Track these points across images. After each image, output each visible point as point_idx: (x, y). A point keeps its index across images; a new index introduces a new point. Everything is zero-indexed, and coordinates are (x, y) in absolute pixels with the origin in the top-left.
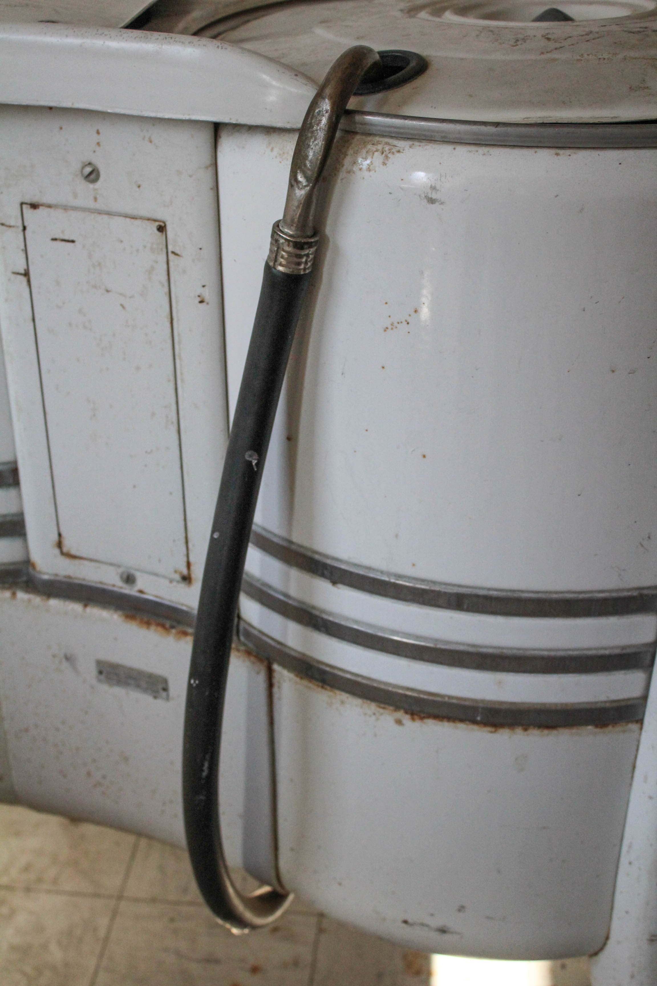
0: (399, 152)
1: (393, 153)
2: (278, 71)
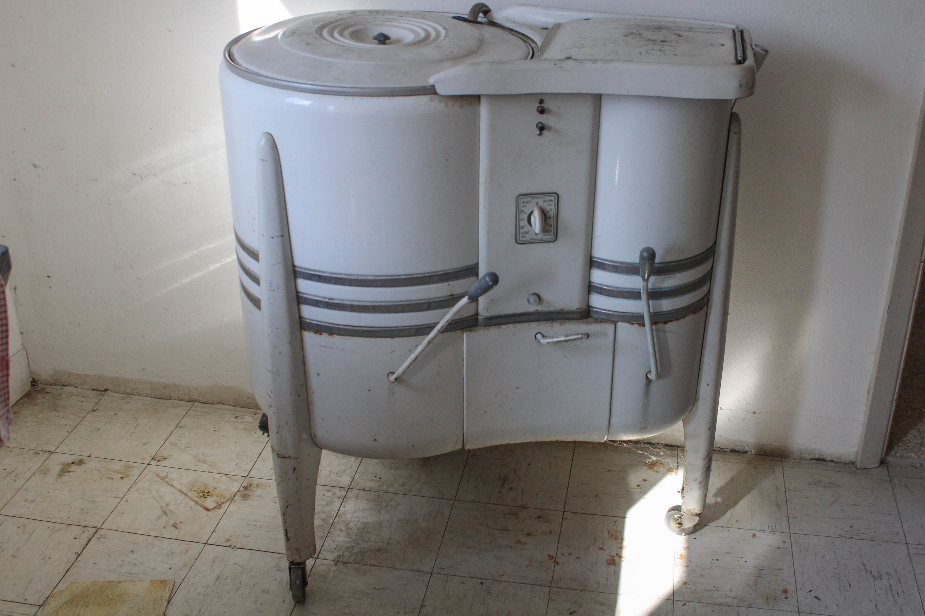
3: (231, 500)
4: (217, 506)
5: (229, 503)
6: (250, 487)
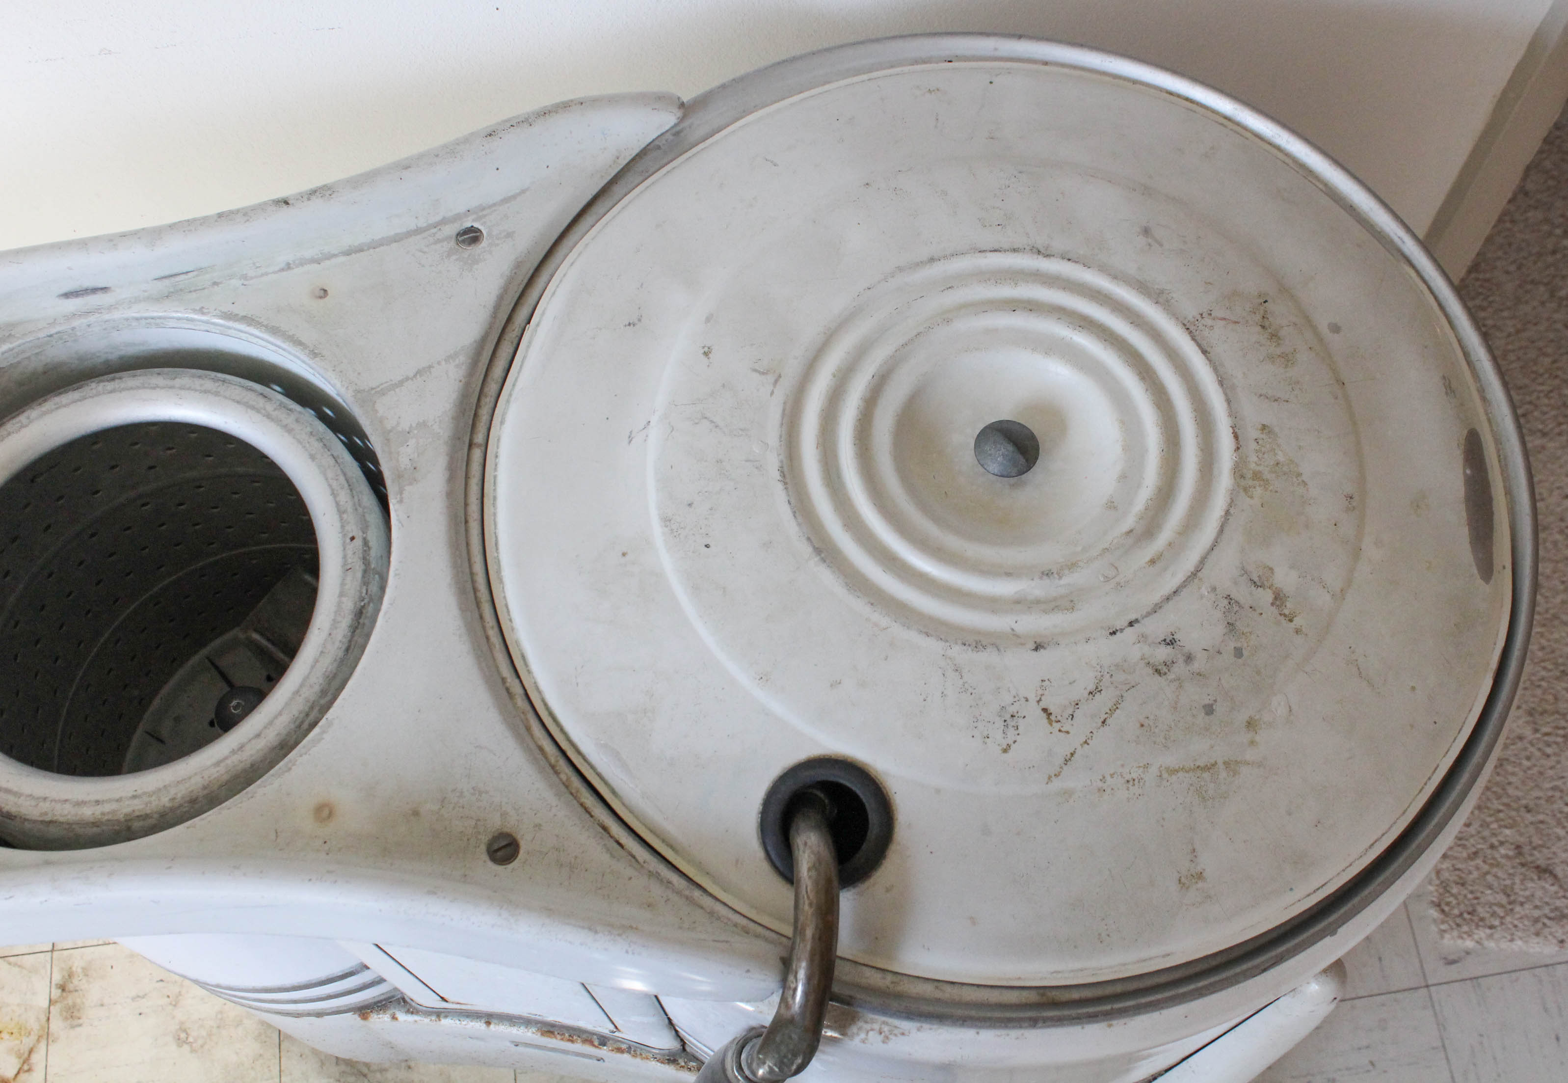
0: (903, 1034)
1: (896, 1035)
2: (722, 972)
3: (45, 1037)
4: (23, 1065)
5: (43, 1045)
6: (72, 983)
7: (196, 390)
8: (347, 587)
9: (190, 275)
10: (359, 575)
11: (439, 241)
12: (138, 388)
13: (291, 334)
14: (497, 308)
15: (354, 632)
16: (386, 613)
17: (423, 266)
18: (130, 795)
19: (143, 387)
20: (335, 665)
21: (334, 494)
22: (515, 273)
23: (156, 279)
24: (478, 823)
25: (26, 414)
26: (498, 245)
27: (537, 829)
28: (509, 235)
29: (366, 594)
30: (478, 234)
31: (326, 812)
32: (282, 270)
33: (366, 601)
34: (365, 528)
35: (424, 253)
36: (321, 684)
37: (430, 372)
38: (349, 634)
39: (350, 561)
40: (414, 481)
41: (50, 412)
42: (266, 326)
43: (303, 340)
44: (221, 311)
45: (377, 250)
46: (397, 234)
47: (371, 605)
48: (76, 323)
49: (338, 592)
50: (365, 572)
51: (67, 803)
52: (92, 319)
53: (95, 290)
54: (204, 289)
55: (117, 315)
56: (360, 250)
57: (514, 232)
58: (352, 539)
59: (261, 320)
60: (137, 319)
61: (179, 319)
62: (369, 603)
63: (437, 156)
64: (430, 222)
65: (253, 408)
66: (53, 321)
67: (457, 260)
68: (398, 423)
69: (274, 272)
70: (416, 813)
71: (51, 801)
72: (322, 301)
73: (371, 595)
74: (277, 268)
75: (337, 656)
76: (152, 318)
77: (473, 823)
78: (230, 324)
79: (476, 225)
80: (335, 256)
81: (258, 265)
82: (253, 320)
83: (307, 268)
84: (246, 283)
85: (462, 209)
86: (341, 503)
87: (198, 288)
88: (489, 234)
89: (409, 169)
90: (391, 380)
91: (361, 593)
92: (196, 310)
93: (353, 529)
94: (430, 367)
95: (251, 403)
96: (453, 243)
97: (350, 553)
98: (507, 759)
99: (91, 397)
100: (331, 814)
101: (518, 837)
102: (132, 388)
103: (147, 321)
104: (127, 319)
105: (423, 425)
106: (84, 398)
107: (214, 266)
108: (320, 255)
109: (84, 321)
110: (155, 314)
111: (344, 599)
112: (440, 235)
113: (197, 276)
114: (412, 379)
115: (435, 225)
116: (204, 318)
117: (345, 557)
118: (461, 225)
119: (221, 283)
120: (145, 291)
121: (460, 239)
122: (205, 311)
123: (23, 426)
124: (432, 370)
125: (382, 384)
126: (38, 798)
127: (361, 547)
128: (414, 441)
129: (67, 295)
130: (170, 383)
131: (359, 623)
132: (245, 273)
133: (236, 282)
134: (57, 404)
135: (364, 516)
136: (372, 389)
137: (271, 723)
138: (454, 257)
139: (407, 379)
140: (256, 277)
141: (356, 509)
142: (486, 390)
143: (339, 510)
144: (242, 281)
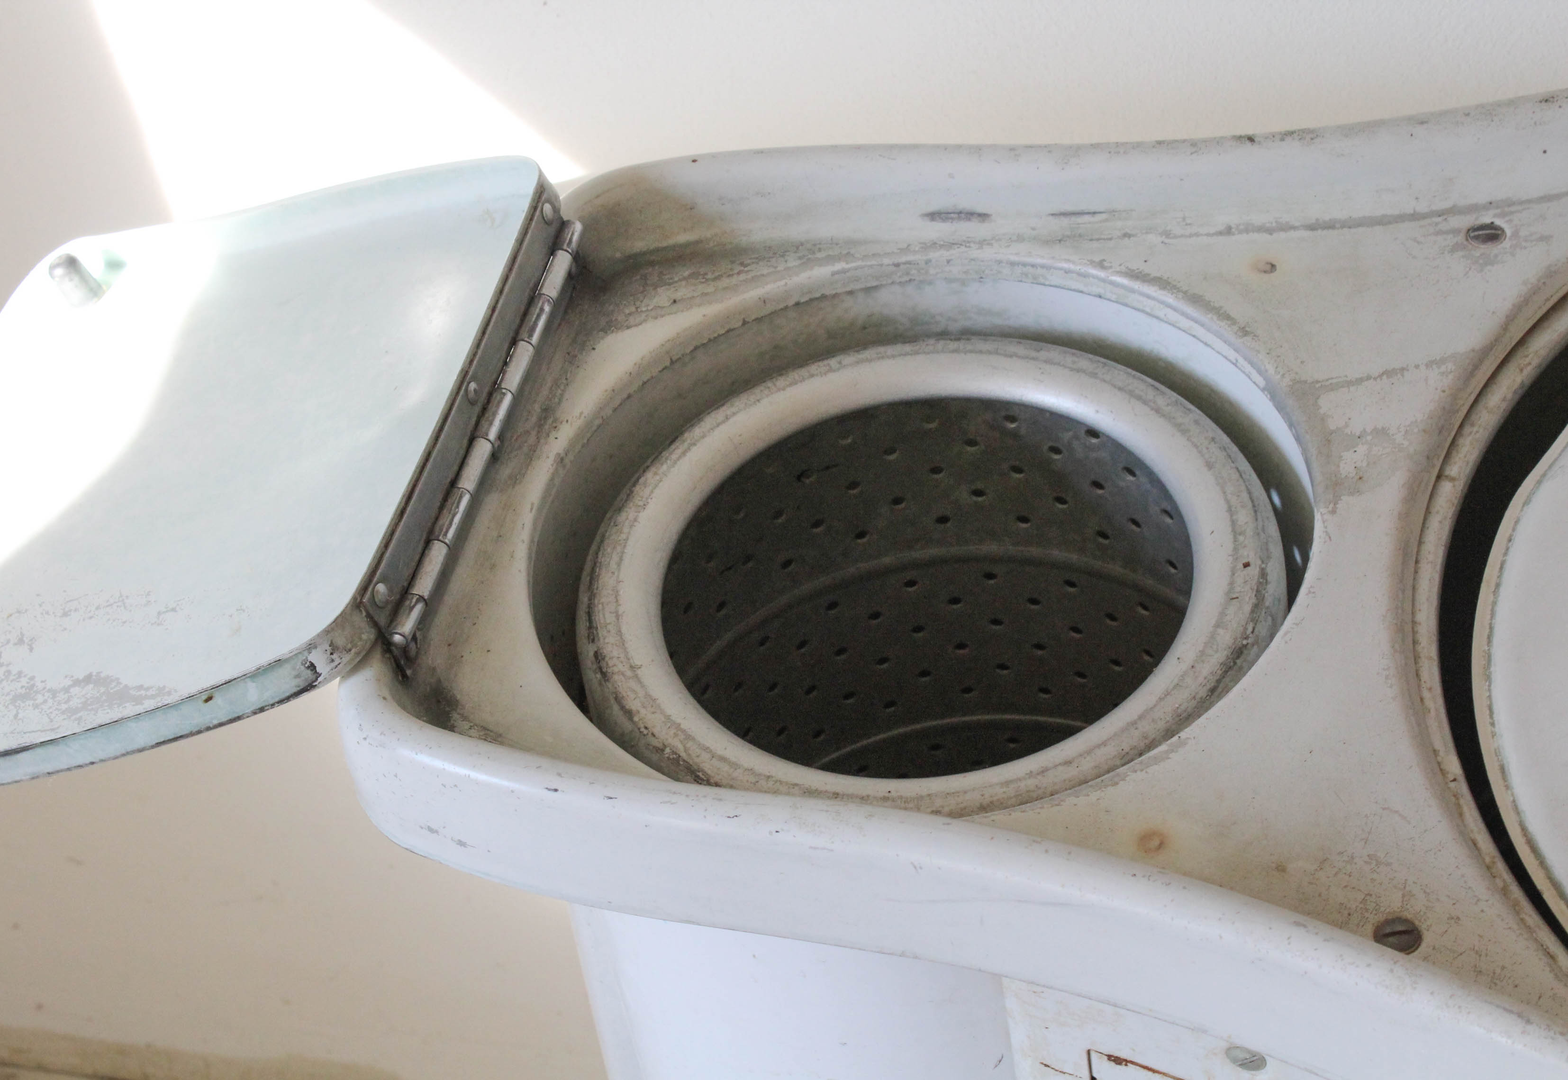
7: (1065, 367)
8: (1228, 618)
9: (1098, 217)
10: (1247, 608)
11: (1439, 233)
12: (989, 352)
13: (1217, 305)
14: (1510, 319)
15: (1226, 672)
16: (1286, 634)
17: (1414, 257)
18: (881, 794)
19: (996, 352)
20: (1194, 703)
21: (1230, 510)
22: (1544, 283)
23: (1052, 215)
24: (1368, 898)
25: (838, 358)
26: (1525, 248)
27: (1453, 921)
28: (1545, 238)
29: (1252, 632)
30: (1500, 232)
31: (1156, 842)
32: (1220, 233)
33: (1250, 641)
34: (1265, 559)
35: (1418, 243)
36: (1168, 722)
37: (1403, 376)
38: (1220, 672)
39: (1238, 589)
40: (1355, 491)
41: (869, 361)
42: (1185, 293)
43: (1233, 314)
44: (1127, 268)
45: (1353, 230)
46: (1384, 216)
47: (1256, 647)
48: (933, 255)
49: (1213, 622)
50: (1256, 607)
51: (796, 788)
52: (955, 252)
53: (969, 215)
54: (1111, 239)
55: (988, 253)
56: (1330, 225)
57: (1551, 237)
58: (1246, 565)
59: (1179, 285)
60: (1013, 264)
61: (1067, 272)
62: (1253, 645)
63: (1468, 115)
64: (1434, 208)
65: (1139, 398)
66: (906, 246)
67: (1463, 257)
68: (1347, 425)
69: (1208, 235)
70: (1281, 869)
71: (776, 782)
72: (1266, 277)
73: (1257, 636)
74: (1212, 231)
75: (1197, 693)
76: (1033, 266)
77: (1361, 897)
78: (1136, 285)
79: (1498, 222)
80: (1294, 228)
81: (1188, 221)
82: (1169, 283)
83: (1255, 236)
84: (1167, 241)
85: (1481, 198)
86: (1239, 523)
87: (1103, 237)
88: (1516, 234)
89: (1425, 126)
90: (1346, 376)
91: (1246, 629)
92: (1094, 262)
93: (1249, 553)
94: (1403, 370)
95: (1137, 392)
96: (1461, 238)
97: (1239, 581)
98: (1425, 831)
99: (925, 353)
100: (1161, 845)
101: (1423, 927)
102: (981, 352)
103: (1025, 270)
104: (1000, 262)
105: (1381, 433)
106: (917, 353)
107: (1132, 210)
108: (1274, 224)
109: (944, 254)
110: (1039, 261)
111: (1221, 631)
112: (1444, 226)
113: (1107, 220)
114: (1375, 379)
115: (1440, 214)
116: (1102, 274)
117: (1232, 584)
118: (1477, 219)
119: (1134, 236)
120: (1033, 229)
121: (1472, 234)
122: (1106, 264)
123: (831, 370)
124: (1406, 373)
125: (1332, 378)
126: (760, 775)
127: (1256, 577)
128: (1366, 447)
129: (933, 216)
130: (1034, 354)
131: (1235, 663)
132: (1168, 228)
133: (1154, 239)
134: (880, 353)
135: (1267, 543)
136: (1318, 382)
137: (1089, 752)
138: (1460, 253)
139: (1369, 378)
140: (1182, 236)
141: (1258, 534)
142: (1474, 417)
143: (1234, 531)
144: (1163, 238)
